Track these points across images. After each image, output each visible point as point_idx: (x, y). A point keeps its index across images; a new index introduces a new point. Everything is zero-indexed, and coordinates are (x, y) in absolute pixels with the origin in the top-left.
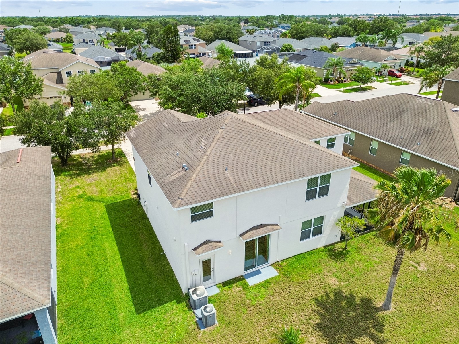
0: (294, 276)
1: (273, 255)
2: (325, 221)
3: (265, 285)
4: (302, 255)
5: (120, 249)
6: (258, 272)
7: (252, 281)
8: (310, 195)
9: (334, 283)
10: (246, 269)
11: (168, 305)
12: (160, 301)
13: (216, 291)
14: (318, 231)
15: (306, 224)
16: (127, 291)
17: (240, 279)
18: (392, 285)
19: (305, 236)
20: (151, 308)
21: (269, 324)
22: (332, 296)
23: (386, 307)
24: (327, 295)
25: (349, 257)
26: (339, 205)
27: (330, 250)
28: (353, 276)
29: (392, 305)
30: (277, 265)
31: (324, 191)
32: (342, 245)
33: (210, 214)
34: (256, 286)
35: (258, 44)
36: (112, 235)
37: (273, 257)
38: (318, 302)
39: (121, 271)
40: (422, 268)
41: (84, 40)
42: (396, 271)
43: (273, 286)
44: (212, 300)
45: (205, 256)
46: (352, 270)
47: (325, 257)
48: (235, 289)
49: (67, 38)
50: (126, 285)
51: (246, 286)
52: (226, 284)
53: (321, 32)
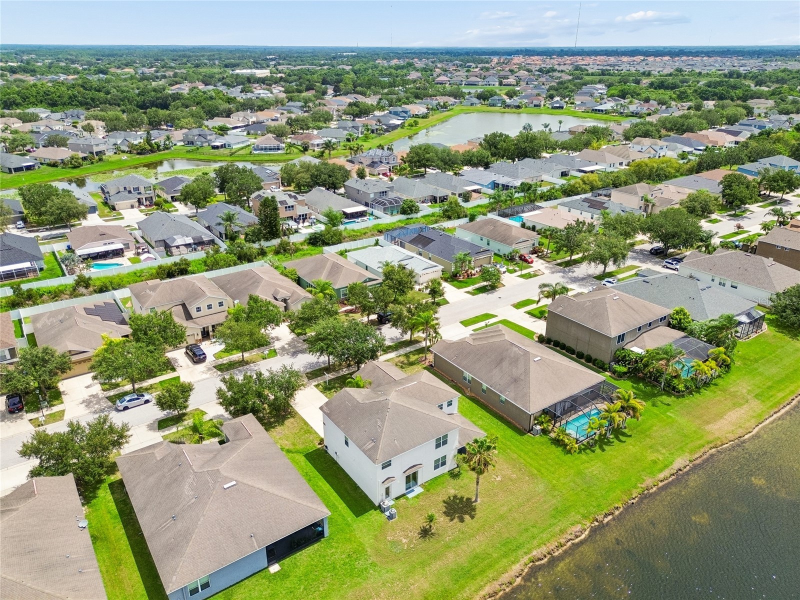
0: (432, 491)
1: (420, 480)
2: (447, 457)
3: (417, 497)
4: (436, 478)
5: (331, 485)
6: (413, 491)
7: (410, 496)
8: (438, 446)
9: (452, 492)
10: (407, 489)
11: (370, 512)
12: (366, 511)
13: (393, 503)
14: (444, 464)
15: (437, 461)
16: (347, 508)
17: (404, 495)
18: (477, 490)
19: (436, 467)
20: (362, 514)
21: (421, 515)
22: (452, 498)
23: (476, 501)
24: (449, 498)
25: (461, 476)
26: (454, 447)
27: (451, 473)
28: (462, 487)
29: (479, 499)
30: (422, 486)
31: (445, 443)
32: (457, 470)
33: (390, 465)
34: (413, 498)
35: (372, 196)
36: (320, 476)
37: (420, 481)
38: (444, 502)
39: (338, 498)
40: (499, 479)
41: (125, 188)
42: (478, 483)
43: (421, 497)
44: (392, 507)
45: (387, 486)
46: (462, 484)
47: (448, 477)
48: (402, 500)
49: (73, 161)
50: (344, 505)
51: (407, 499)
52: (397, 498)
53: (450, 160)
